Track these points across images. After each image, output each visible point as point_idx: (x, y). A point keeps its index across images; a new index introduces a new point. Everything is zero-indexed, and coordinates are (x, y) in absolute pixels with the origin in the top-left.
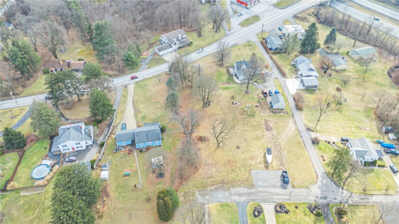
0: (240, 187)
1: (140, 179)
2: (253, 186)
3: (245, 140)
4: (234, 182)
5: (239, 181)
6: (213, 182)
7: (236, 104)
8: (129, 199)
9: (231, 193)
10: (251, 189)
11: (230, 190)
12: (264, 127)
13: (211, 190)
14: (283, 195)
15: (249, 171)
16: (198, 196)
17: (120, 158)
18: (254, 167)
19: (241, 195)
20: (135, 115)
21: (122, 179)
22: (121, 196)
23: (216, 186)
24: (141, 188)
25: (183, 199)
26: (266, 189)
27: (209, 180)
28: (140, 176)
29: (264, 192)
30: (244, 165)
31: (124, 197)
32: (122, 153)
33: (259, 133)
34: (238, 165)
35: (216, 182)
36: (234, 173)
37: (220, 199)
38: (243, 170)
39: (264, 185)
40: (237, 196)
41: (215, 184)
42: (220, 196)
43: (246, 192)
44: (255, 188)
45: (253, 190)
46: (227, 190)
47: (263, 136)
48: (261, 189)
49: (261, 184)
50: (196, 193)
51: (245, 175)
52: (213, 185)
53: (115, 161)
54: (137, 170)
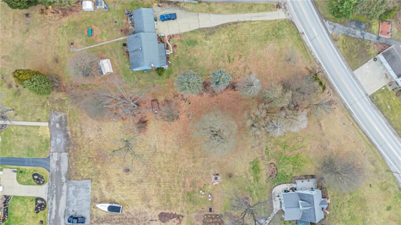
0: (68, 164)
1: (83, 49)
2: (69, 179)
3: (142, 181)
4: (75, 158)
5: (76, 164)
6: (76, 134)
7: (216, 179)
8: (59, 39)
9: (61, 153)
10: (66, 177)
11: (65, 152)
12: (167, 211)
13: (65, 131)
14: (57, 212)
15: (89, 179)
16: (60, 115)
17: (116, 20)
18: (95, 185)
19: (58, 163)
20: (201, 30)
21: (85, 27)
22: (63, 30)
23: (70, 137)
24: (71, 50)
25: (56, 98)
26: (64, 193)
27: (78, 129)
28: (87, 48)
29: (61, 191)
30: (99, 173)
31: (62, 33)
32: (125, 21)
33: (155, 202)
34: (99, 167)
35: (75, 137)
36: (87, 160)
37: (55, 140)
38: (91, 170)
39: (71, 193)
40: (57, 160)
41: (73, 135)
42: (58, 140)
43: (62, 170)
44: (66, 182)
45: (64, 179)
46: (65, 149)
47: (150, 207)
48: (65, 187)
49: (72, 189)
50: (63, 113)
51: (84, 173)
52: (72, 133)
53: (110, 15)
54: (97, 43)
